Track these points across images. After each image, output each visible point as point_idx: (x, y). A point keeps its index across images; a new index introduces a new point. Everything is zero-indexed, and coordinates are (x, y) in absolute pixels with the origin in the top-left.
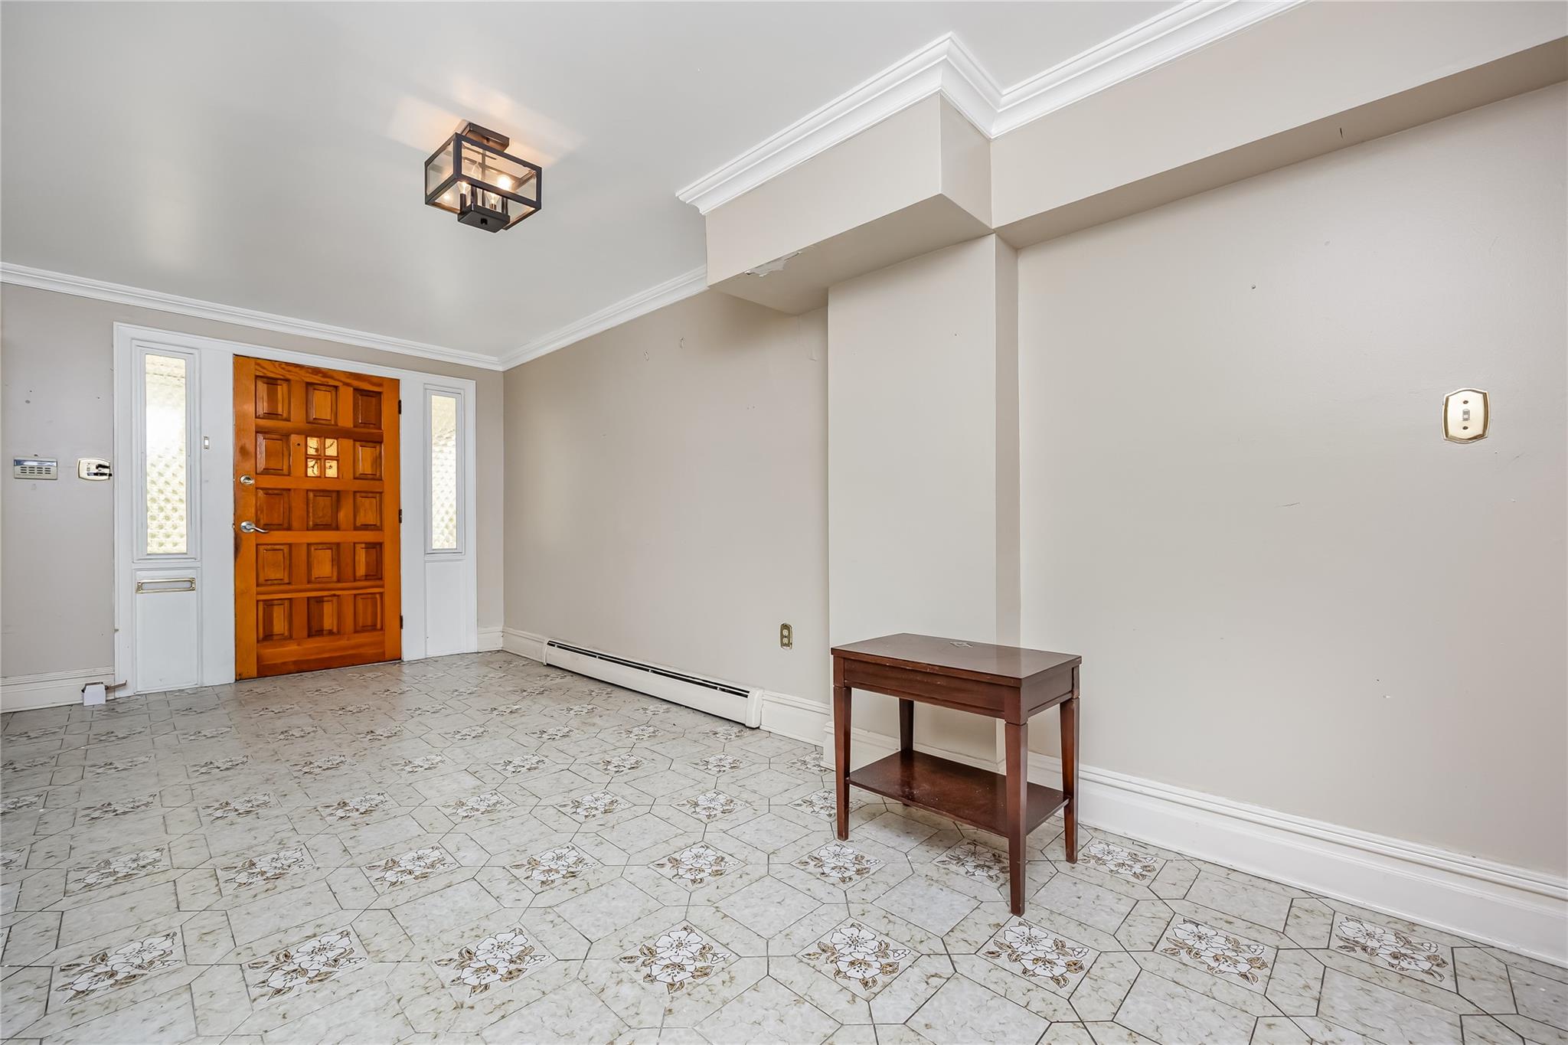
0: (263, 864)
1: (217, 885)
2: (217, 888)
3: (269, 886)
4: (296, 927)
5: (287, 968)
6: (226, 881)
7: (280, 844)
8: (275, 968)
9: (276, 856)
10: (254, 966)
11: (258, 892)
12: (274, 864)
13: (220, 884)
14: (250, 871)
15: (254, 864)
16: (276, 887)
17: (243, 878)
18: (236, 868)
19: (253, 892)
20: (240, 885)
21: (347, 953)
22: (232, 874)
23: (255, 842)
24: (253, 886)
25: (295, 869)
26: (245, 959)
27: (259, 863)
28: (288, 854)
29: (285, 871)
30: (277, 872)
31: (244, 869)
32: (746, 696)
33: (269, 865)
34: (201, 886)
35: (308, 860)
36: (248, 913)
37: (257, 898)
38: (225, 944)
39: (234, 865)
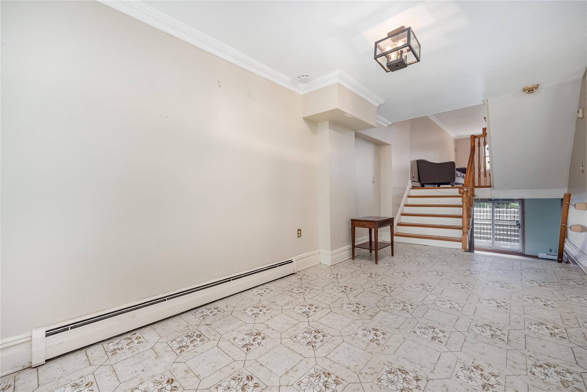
0: (489, 333)
1: (509, 336)
2: (509, 334)
3: (491, 324)
4: (491, 310)
5: (500, 305)
6: (505, 335)
7: (476, 337)
8: (502, 306)
9: (482, 333)
10: (507, 309)
11: (496, 324)
12: (485, 330)
13: (508, 335)
14: (495, 333)
15: (492, 335)
16: (490, 322)
17: (499, 333)
18: (499, 338)
19: (498, 325)
20: (501, 331)
21: (485, 300)
22: (502, 336)
23: (485, 345)
24: (497, 327)
25: (479, 324)
26: (508, 311)
27: (489, 335)
28: (476, 331)
29: (483, 325)
30: (485, 327)
31: (496, 336)
32: (292, 262)
33: (487, 331)
34: (515, 339)
35: (472, 324)
36: (502, 320)
37: (497, 323)
38: (513, 317)
39: (499, 340)
